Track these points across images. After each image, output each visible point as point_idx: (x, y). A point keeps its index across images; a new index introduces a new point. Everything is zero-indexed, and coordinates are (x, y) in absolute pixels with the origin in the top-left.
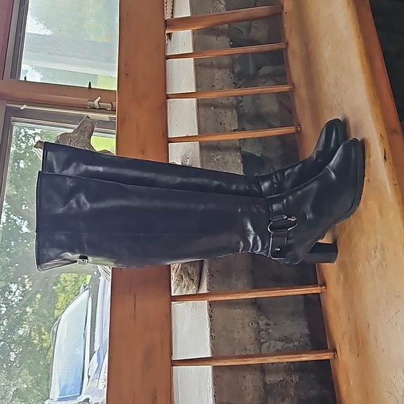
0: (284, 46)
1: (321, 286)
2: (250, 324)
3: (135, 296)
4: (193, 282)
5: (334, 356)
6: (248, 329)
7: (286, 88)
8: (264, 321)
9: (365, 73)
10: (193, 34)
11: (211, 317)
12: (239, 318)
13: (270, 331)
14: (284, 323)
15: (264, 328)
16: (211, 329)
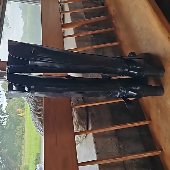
0: (114, 29)
1: (149, 121)
2: (116, 146)
3: (56, 134)
4: (84, 128)
5: (162, 152)
6: (115, 148)
7: (117, 43)
8: (122, 145)
9: (155, 17)
10: (74, 30)
11: (95, 143)
12: (110, 142)
13: (125, 150)
14: (131, 146)
15: (122, 148)
16: (96, 149)
